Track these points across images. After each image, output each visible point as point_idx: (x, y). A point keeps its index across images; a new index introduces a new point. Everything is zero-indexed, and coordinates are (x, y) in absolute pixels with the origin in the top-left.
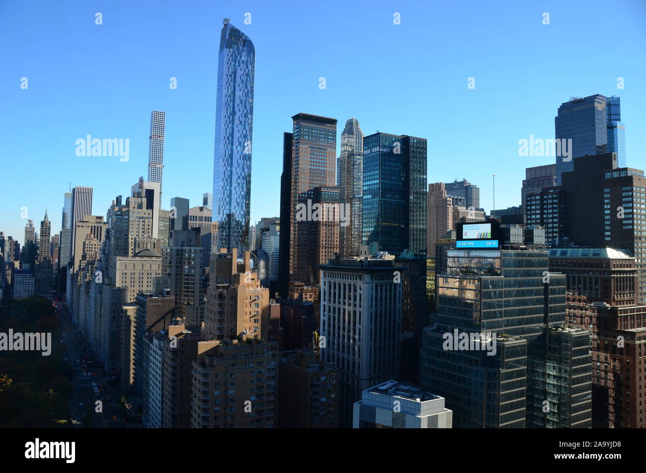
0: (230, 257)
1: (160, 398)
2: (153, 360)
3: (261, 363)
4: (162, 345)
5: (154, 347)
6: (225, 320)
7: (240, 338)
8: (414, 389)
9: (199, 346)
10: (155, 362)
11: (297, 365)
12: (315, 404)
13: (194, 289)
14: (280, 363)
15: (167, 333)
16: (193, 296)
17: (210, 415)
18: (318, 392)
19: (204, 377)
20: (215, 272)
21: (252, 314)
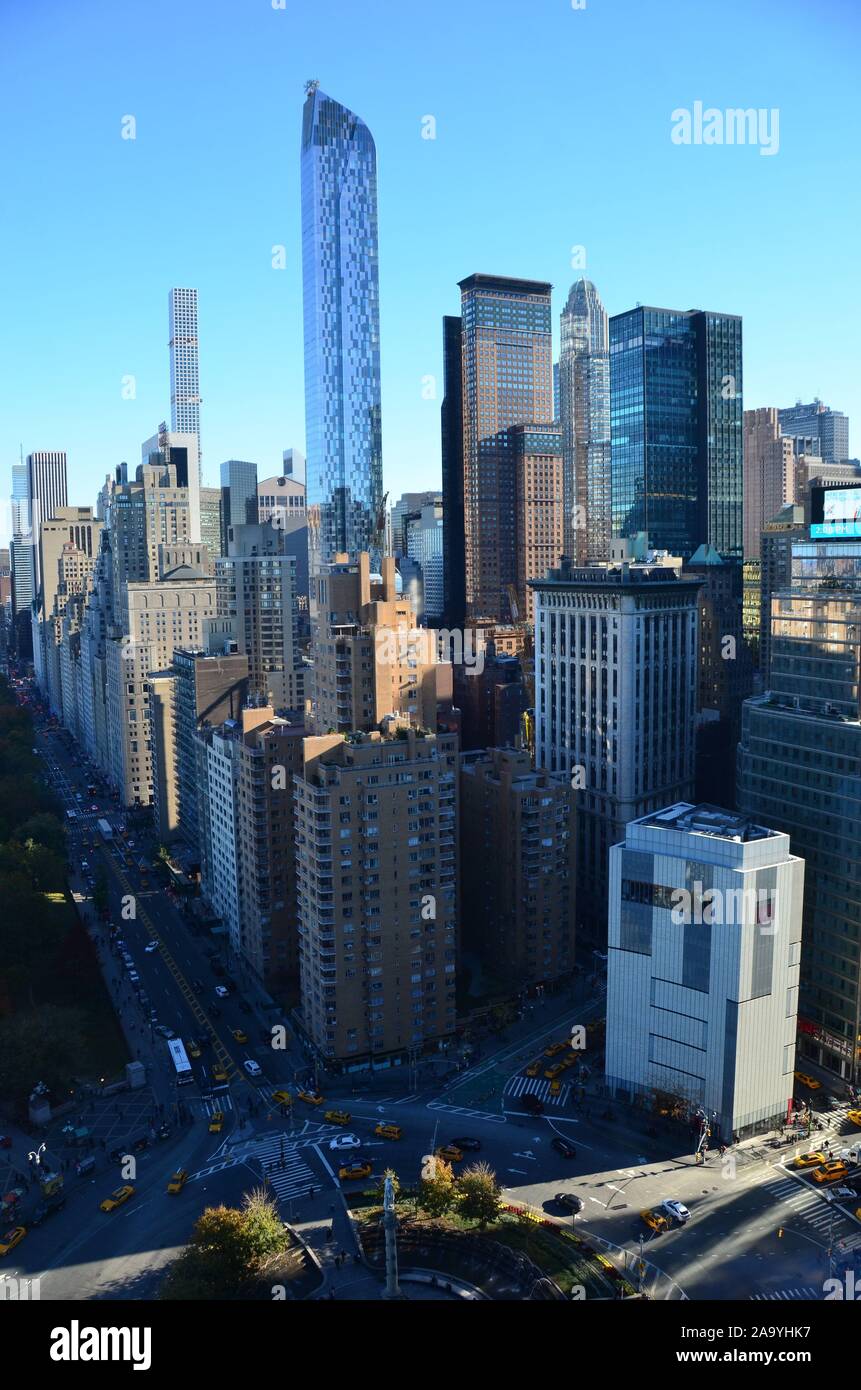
0: (355, 570)
1: (233, 848)
2: (215, 776)
3: (427, 775)
4: (231, 748)
5: (215, 753)
6: (353, 693)
7: (383, 729)
8: (728, 818)
9: (306, 746)
10: (220, 780)
11: (494, 779)
12: (531, 851)
13: (282, 638)
14: (462, 775)
15: (239, 724)
16: (282, 652)
17: (334, 875)
18: (537, 829)
19: (319, 803)
20: (328, 602)
21: (405, 681)
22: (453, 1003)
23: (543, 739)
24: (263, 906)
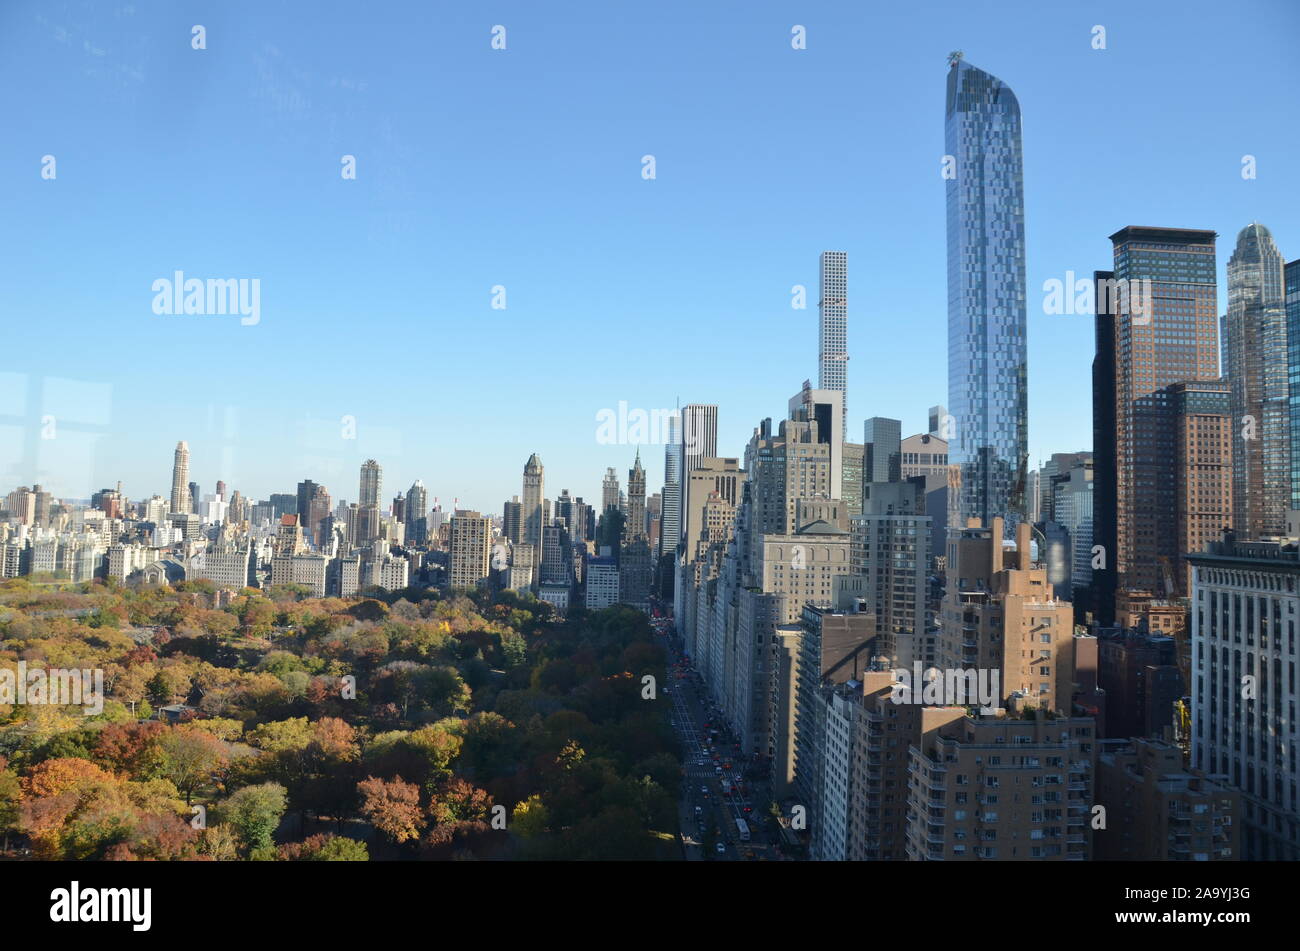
0: (988, 536)
1: (844, 814)
2: (833, 737)
3: (1055, 762)
4: (850, 710)
5: (834, 713)
6: (978, 665)
7: (1010, 705)
9: (925, 716)
10: (837, 741)
11: (1138, 774)
13: (914, 600)
14: (1099, 764)
15: (860, 686)
16: (913, 615)
18: (1188, 839)
19: (934, 779)
20: (958, 565)
21: (1037, 656)
23: (1200, 733)
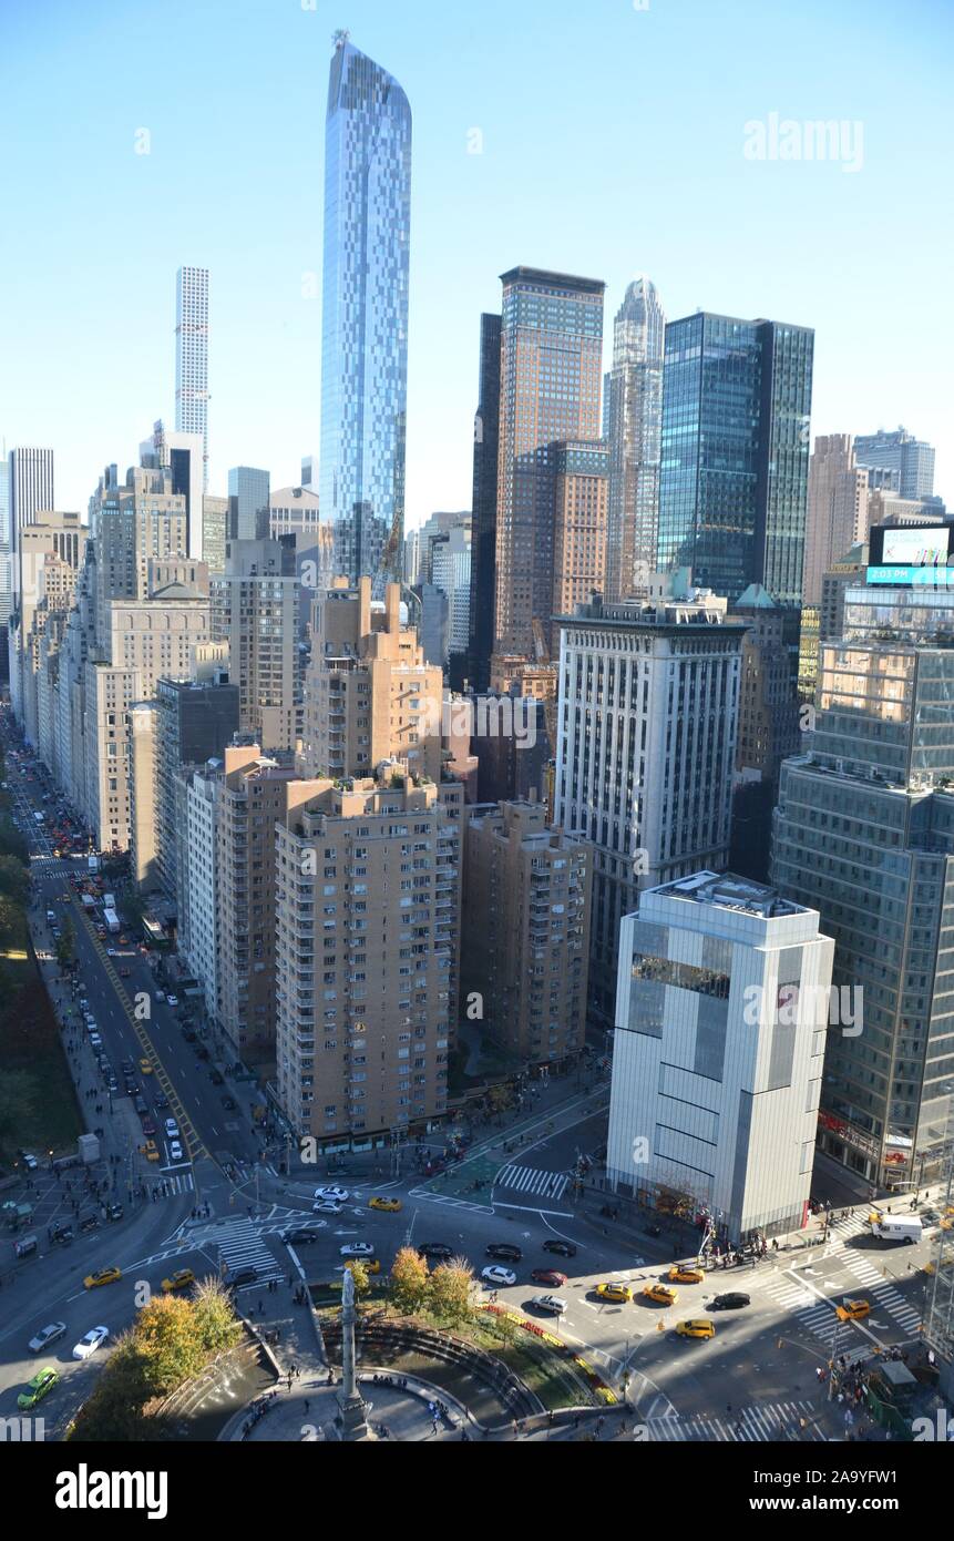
0: (354, 597)
1: (211, 901)
2: (195, 822)
3: (424, 829)
4: (213, 790)
5: (195, 795)
6: (346, 734)
7: (377, 776)
8: (754, 890)
9: (290, 791)
10: (200, 825)
11: (503, 836)
12: (539, 918)
13: (281, 669)
14: (467, 829)
15: (222, 766)
16: (280, 685)
17: (317, 936)
18: (547, 893)
20: (323, 631)
21: (406, 723)
22: (444, 1081)
23: (563, 794)
24: (241, 967)
